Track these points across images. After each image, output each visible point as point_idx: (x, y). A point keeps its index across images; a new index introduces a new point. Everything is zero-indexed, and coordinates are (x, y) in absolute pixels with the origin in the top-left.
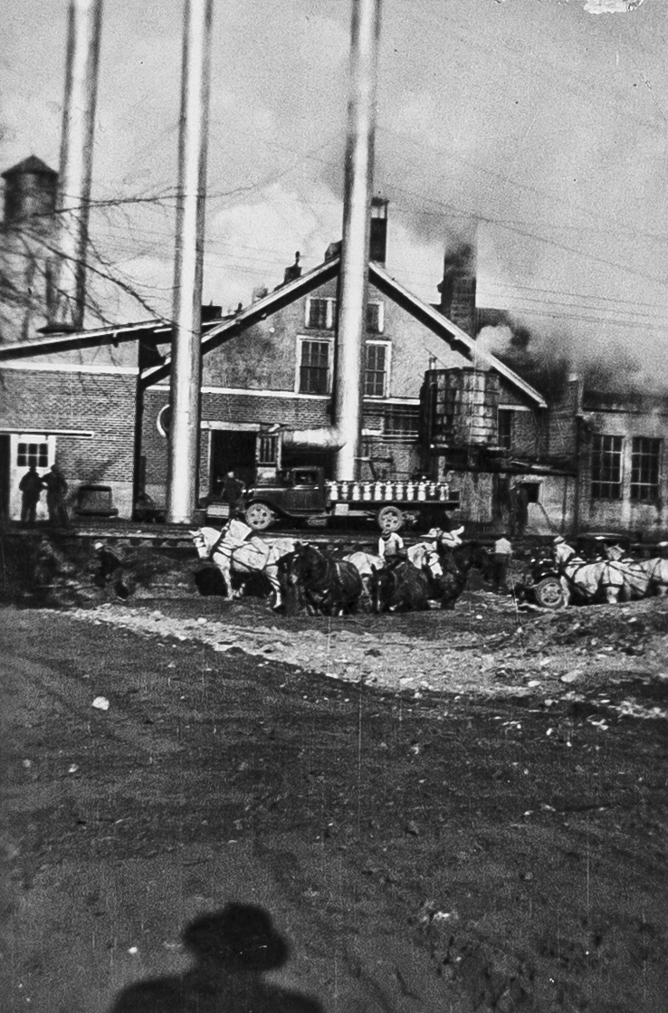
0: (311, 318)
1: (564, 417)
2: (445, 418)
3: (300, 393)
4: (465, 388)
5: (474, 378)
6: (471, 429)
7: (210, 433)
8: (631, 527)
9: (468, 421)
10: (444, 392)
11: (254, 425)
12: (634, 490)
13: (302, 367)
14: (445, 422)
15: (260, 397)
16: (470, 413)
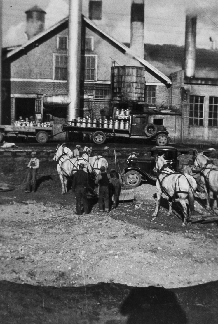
0: (59, 45)
1: (177, 88)
2: (118, 89)
3: (55, 80)
4: (126, 74)
5: (130, 70)
6: (130, 94)
7: (14, 99)
8: (208, 139)
9: (128, 90)
10: (117, 77)
11: (34, 95)
12: (210, 122)
13: (56, 68)
14: (118, 91)
15: (37, 82)
16: (129, 86)
